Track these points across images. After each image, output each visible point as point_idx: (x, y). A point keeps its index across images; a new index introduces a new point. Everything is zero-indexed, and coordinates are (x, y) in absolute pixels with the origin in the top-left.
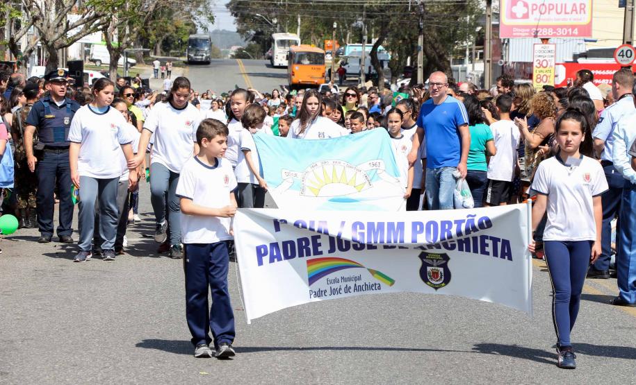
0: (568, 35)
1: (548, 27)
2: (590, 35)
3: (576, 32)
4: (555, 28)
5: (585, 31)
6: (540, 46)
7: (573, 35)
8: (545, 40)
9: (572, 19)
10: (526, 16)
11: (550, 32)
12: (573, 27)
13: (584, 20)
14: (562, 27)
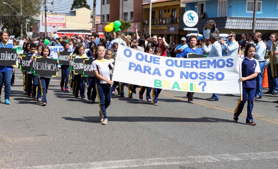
0: (60, 26)
1: (55, 23)
2: (65, 26)
3: (62, 25)
4: (57, 24)
5: (64, 25)
6: (53, 28)
7: (61, 26)
8: (54, 27)
9: (61, 22)
10: (49, 20)
11: (56, 25)
12: (61, 24)
13: (64, 22)
14: (58, 23)
